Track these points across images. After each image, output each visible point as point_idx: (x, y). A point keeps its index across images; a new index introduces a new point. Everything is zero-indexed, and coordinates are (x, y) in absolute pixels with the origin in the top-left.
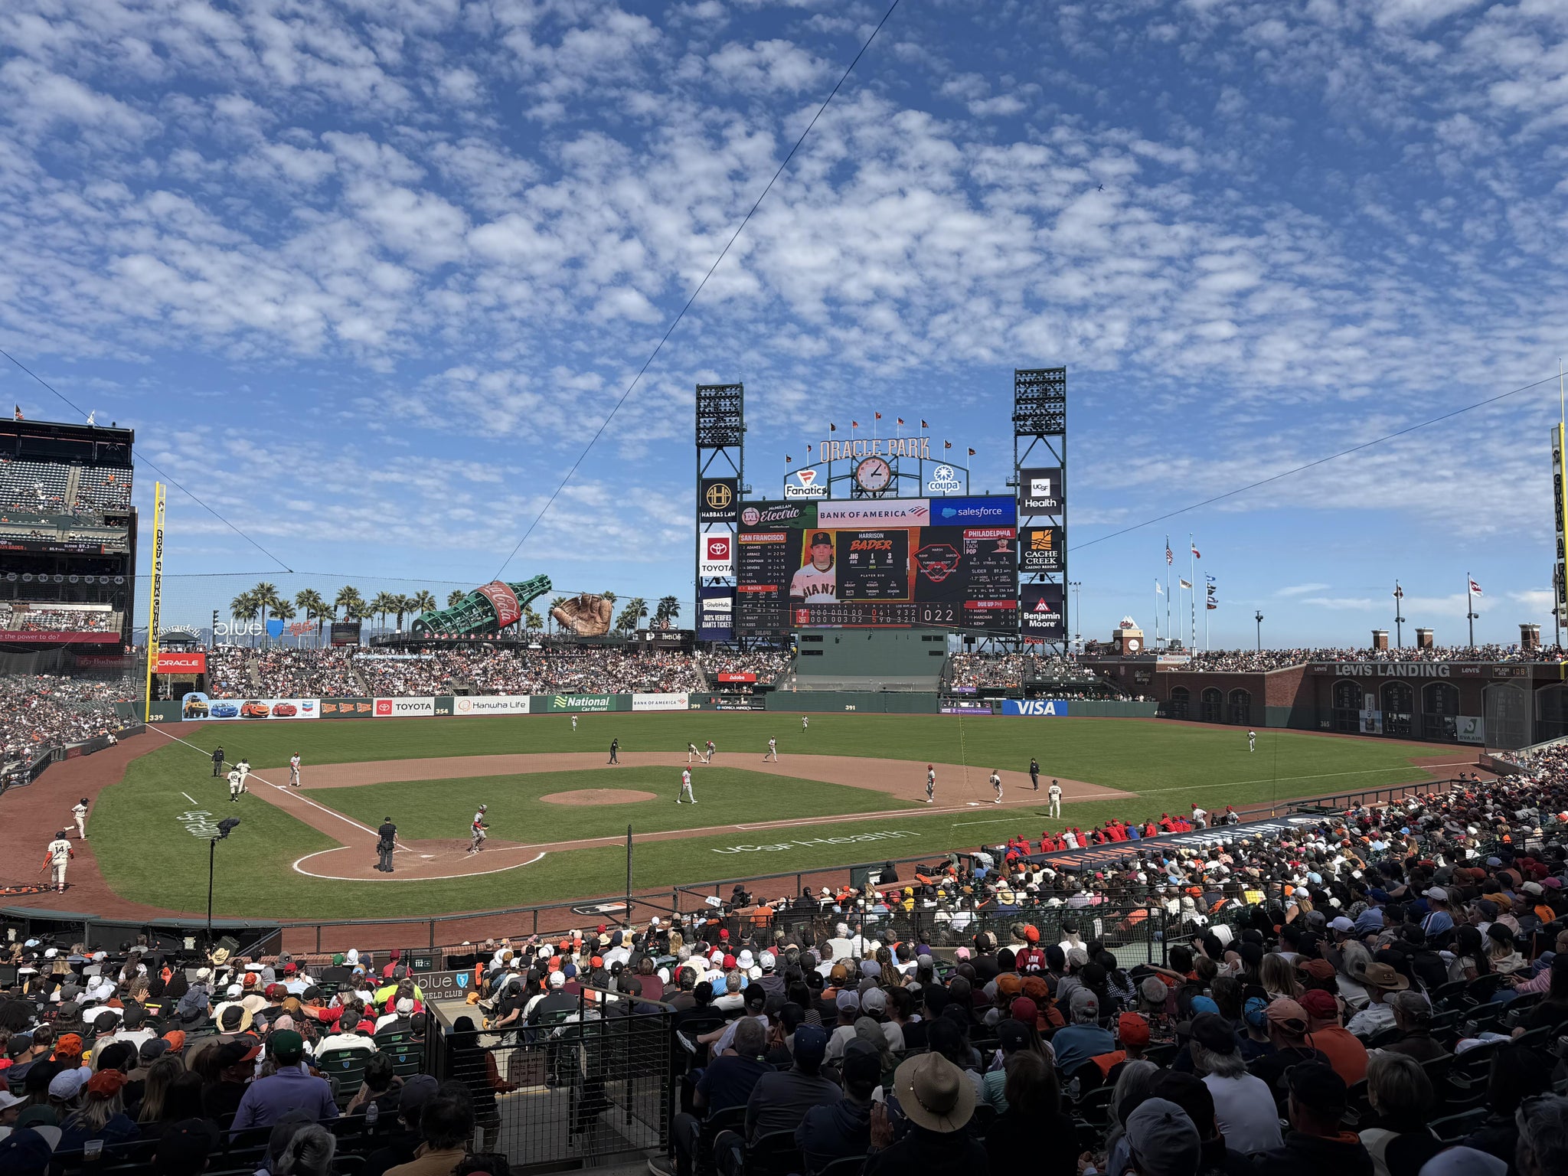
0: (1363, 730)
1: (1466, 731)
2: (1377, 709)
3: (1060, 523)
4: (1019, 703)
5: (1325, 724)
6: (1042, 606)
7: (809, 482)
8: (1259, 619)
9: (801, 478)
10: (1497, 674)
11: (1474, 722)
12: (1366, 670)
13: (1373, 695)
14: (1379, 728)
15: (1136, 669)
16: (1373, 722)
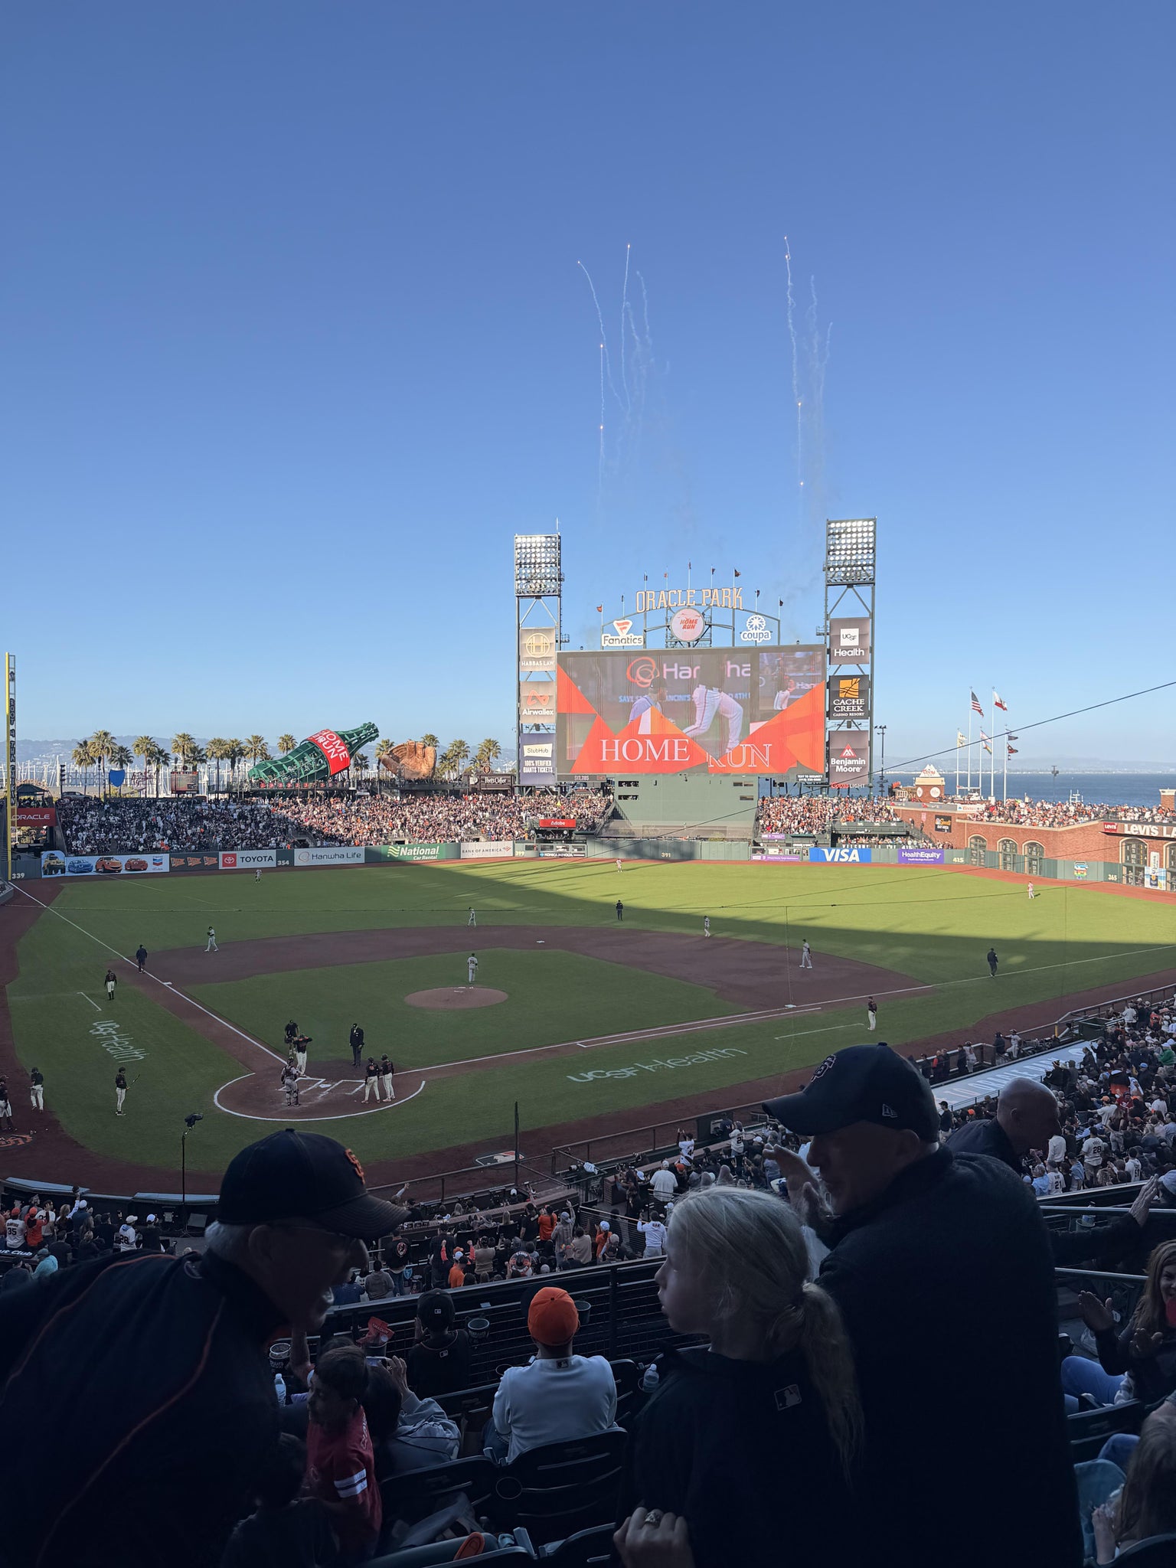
0: (1147, 885)
2: (1161, 866)
3: (867, 672)
4: (826, 851)
5: (1113, 878)
6: (848, 752)
7: (626, 631)
9: (618, 628)
12: (1153, 830)
13: (1158, 854)
14: (1162, 885)
15: (937, 817)
16: (1157, 879)
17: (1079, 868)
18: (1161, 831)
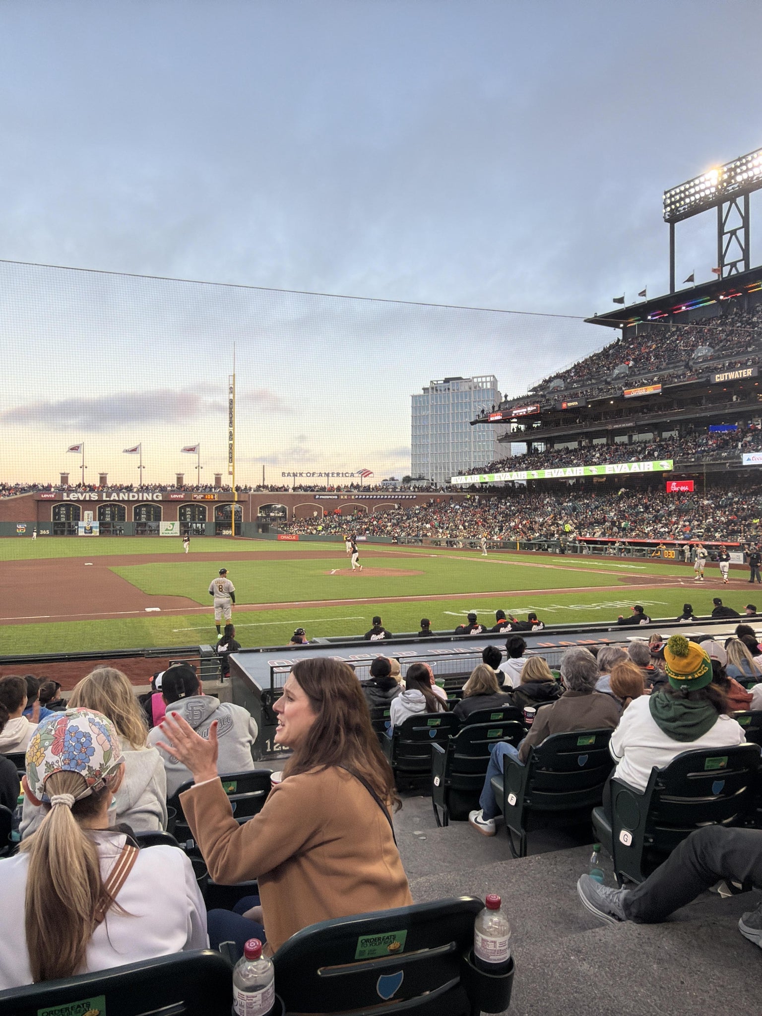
0: (81, 532)
1: (167, 530)
2: (94, 520)
5: (43, 532)
10: (195, 498)
11: (173, 524)
12: (92, 495)
13: (92, 512)
14: (96, 532)
16: (91, 528)
17: (20, 527)
18: (100, 496)
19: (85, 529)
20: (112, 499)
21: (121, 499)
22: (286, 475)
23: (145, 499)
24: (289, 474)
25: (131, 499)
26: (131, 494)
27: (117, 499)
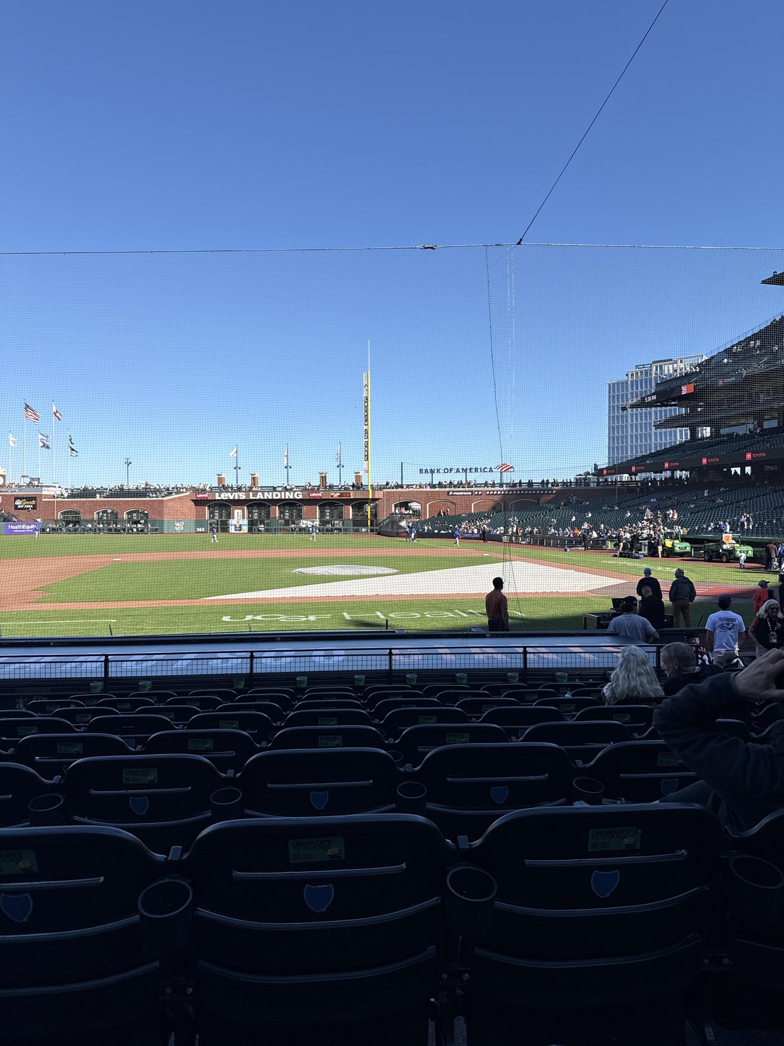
0: (232, 530)
2: (243, 518)
5: (199, 530)
8: (129, 464)
10: (332, 496)
12: (240, 495)
13: (241, 511)
14: (245, 529)
15: (16, 498)
16: (240, 526)
17: (178, 525)
18: (248, 495)
19: (235, 527)
20: (258, 498)
21: (266, 498)
22: (424, 471)
23: (287, 497)
24: (426, 471)
25: (275, 498)
26: (275, 493)
27: (262, 498)
